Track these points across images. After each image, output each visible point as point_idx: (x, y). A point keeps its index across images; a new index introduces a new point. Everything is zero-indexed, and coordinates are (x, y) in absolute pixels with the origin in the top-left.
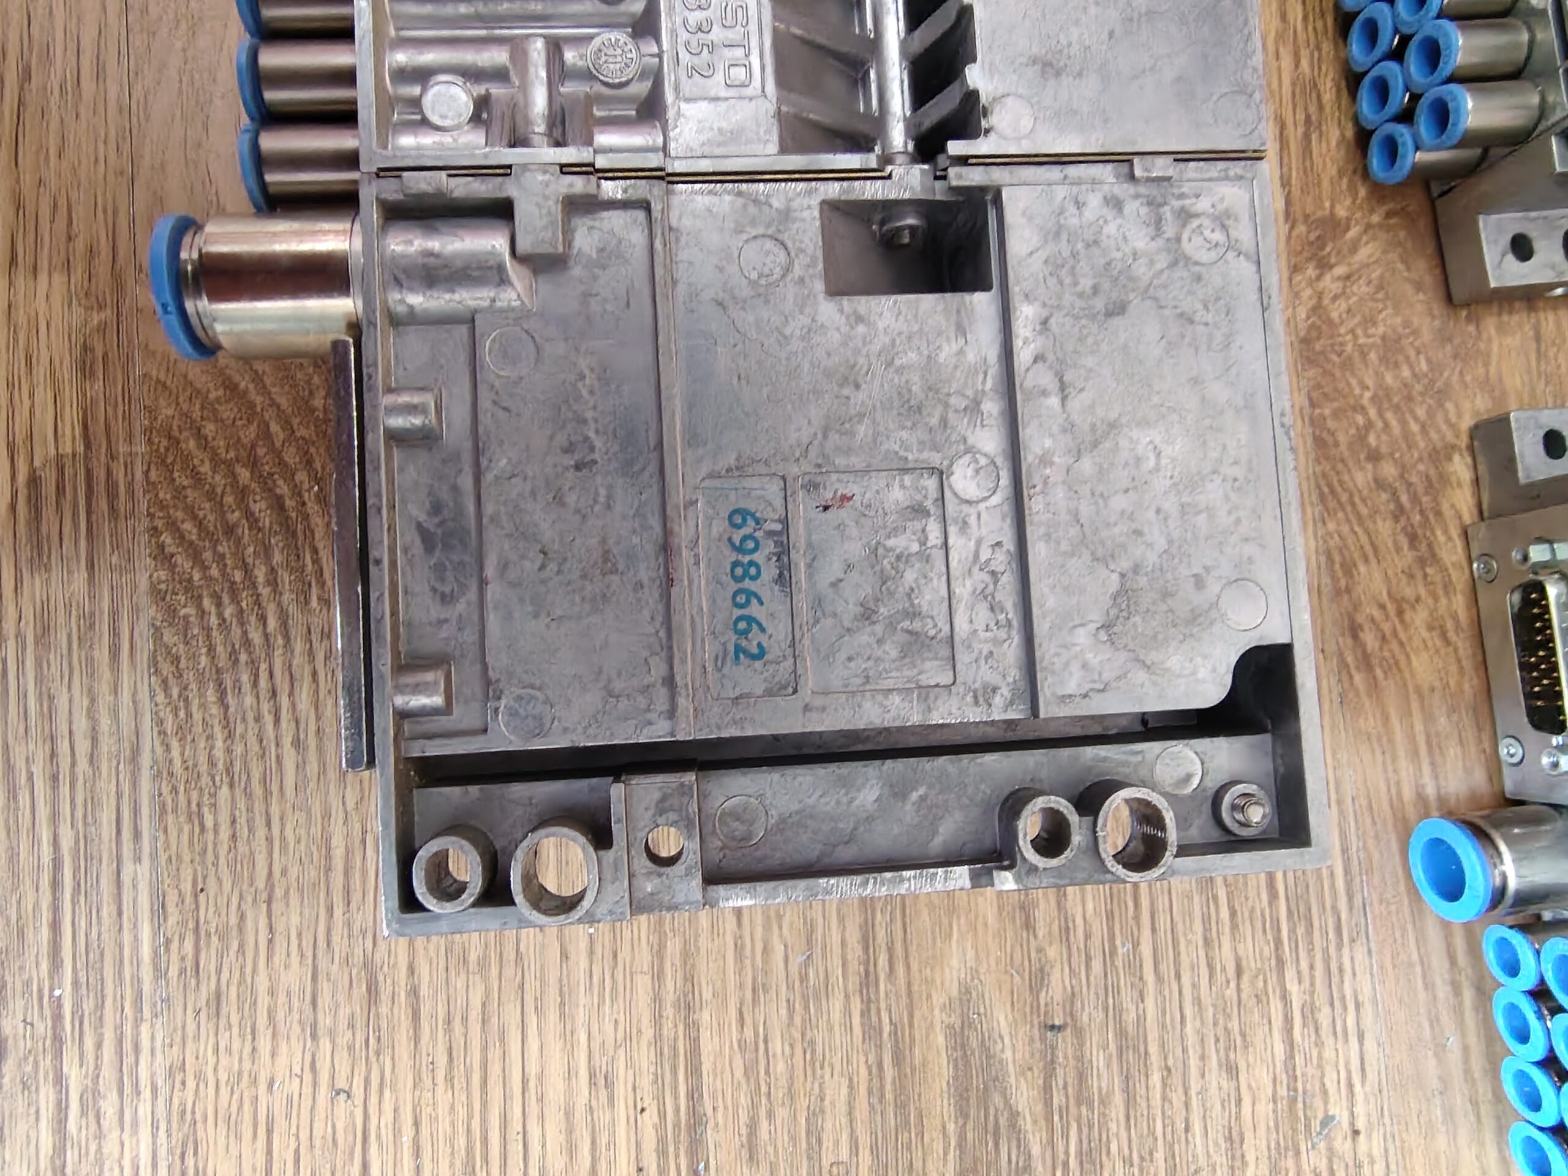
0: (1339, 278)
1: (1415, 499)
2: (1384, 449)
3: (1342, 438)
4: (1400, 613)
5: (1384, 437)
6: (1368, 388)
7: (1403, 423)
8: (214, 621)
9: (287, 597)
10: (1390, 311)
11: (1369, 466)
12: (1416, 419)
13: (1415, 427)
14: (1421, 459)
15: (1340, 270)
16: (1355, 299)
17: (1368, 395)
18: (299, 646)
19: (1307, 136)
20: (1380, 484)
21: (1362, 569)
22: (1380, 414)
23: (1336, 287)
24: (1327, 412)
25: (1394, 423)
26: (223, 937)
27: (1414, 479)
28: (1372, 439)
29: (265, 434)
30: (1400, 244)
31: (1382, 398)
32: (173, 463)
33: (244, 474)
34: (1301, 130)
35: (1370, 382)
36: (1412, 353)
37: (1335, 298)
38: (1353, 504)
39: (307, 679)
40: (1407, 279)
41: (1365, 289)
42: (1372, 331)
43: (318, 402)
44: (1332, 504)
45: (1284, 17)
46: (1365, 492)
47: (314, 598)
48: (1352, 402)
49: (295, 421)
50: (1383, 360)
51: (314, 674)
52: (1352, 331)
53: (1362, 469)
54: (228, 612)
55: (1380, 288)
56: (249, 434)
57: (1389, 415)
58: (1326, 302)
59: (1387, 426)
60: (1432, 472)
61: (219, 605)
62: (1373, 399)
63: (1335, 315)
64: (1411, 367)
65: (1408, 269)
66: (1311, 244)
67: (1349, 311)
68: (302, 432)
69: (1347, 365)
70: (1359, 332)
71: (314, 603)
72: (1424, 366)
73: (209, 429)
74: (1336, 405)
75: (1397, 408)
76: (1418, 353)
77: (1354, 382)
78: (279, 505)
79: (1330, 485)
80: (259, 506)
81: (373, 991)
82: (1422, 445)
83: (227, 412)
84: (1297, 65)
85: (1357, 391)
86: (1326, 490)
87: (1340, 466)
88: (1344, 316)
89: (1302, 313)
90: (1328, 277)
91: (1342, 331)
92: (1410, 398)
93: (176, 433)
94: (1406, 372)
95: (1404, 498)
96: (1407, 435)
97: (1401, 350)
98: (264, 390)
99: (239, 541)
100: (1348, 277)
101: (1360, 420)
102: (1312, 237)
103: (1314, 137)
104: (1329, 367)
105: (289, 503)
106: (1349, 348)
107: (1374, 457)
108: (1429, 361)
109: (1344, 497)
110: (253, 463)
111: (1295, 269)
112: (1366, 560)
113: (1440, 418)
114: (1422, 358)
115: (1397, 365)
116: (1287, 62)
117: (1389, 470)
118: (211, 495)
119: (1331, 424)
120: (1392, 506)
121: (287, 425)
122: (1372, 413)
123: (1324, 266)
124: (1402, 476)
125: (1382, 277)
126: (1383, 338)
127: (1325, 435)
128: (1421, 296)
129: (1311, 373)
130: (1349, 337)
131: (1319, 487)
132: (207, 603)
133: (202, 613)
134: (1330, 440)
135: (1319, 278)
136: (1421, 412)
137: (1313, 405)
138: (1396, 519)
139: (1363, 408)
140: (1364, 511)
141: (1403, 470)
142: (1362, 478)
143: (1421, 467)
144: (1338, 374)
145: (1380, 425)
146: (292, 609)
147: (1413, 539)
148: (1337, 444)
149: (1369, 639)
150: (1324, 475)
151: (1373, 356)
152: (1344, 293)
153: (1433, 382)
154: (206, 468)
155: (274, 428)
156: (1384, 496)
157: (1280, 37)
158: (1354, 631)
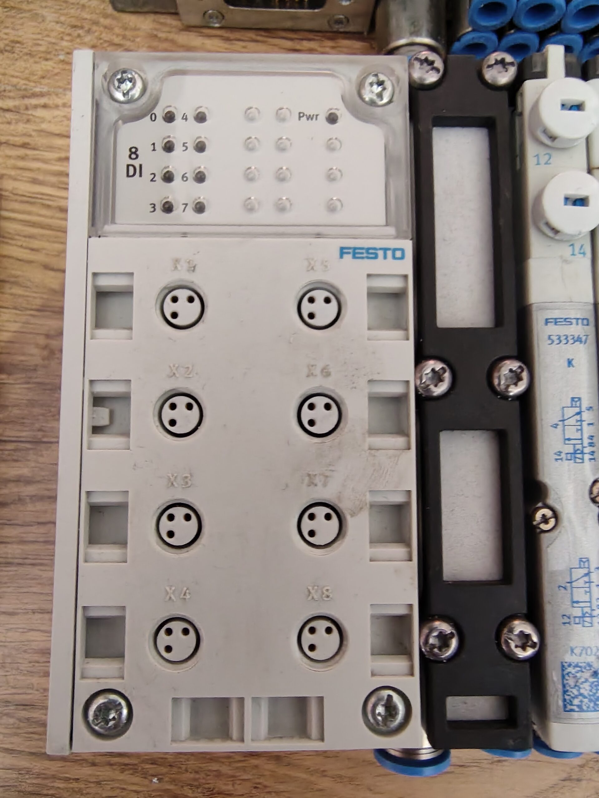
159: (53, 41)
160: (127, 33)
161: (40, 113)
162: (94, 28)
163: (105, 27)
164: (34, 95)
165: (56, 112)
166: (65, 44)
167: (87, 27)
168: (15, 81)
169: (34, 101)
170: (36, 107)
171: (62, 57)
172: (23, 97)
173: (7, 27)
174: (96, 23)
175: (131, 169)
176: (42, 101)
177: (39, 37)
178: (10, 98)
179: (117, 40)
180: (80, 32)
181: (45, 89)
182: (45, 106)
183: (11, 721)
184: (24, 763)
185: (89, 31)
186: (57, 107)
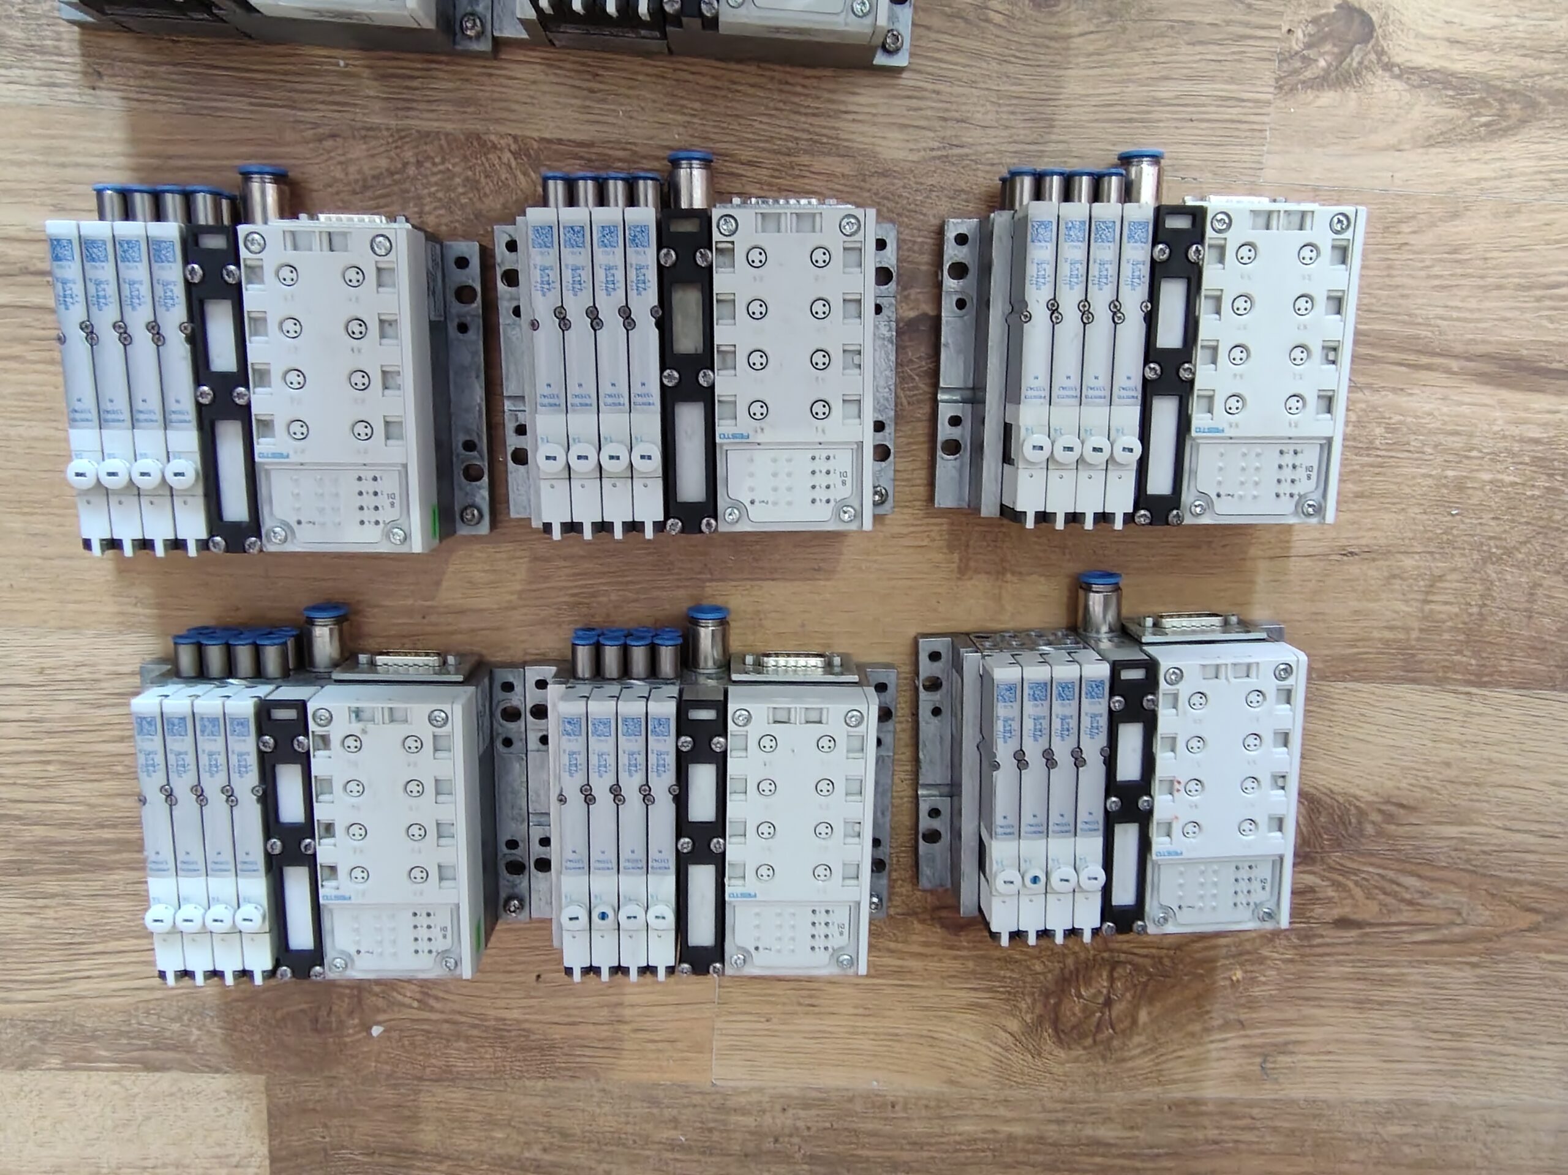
0: (510, 162)
1: (396, 182)
2: (422, 170)
3: (428, 148)
4: (340, 163)
5: (429, 172)
11: (414, 160)
12: (437, 191)
13: (433, 189)
15: (513, 163)
16: (499, 169)
19: (581, 158)
20: (405, 165)
21: (364, 147)
22: (440, 172)
23: (505, 160)
25: (435, 178)
28: (428, 165)
31: (449, 175)
34: (587, 156)
35: (456, 169)
37: (500, 158)
42: (482, 175)
45: (644, 157)
46: (402, 155)
48: (447, 157)
50: (467, 179)
52: (483, 164)
53: (413, 156)
57: (439, 176)
58: (498, 152)
59: (434, 174)
60: (411, 195)
62: (448, 169)
63: (490, 156)
64: (464, 194)
66: (528, 150)
67: (494, 165)
69: (465, 158)
70: (482, 168)
72: (463, 201)
74: (446, 147)
75: (443, 181)
77: (457, 160)
79: (404, 137)
84: (620, 160)
85: (452, 161)
88: (490, 161)
89: (493, 137)
90: (510, 156)
91: (483, 159)
92: (447, 189)
94: (461, 190)
95: (397, 177)
100: (511, 168)
101: (437, 160)
102: (532, 152)
103: (583, 162)
104: (465, 147)
106: (474, 161)
107: (419, 164)
108: (466, 204)
109: (399, 143)
111: (515, 138)
112: (368, 150)
113: (437, 204)
114: (467, 200)
115: (464, 185)
116: (621, 154)
117: (411, 171)
119: (436, 143)
120: (394, 169)
122: (441, 167)
123: (517, 155)
124: (409, 177)
126: (478, 182)
128: (499, 206)
129: (462, 137)
130: (480, 162)
134: (428, 140)
135: (510, 150)
136: (440, 195)
138: (388, 170)
140: (392, 154)
141: (412, 179)
142: (409, 155)
144: (461, 152)
145: (435, 170)
147: (376, 177)
148: (426, 144)
151: (470, 173)
152: (502, 163)
153: (456, 204)
156: (399, 165)
157: (635, 153)
158: (333, 136)
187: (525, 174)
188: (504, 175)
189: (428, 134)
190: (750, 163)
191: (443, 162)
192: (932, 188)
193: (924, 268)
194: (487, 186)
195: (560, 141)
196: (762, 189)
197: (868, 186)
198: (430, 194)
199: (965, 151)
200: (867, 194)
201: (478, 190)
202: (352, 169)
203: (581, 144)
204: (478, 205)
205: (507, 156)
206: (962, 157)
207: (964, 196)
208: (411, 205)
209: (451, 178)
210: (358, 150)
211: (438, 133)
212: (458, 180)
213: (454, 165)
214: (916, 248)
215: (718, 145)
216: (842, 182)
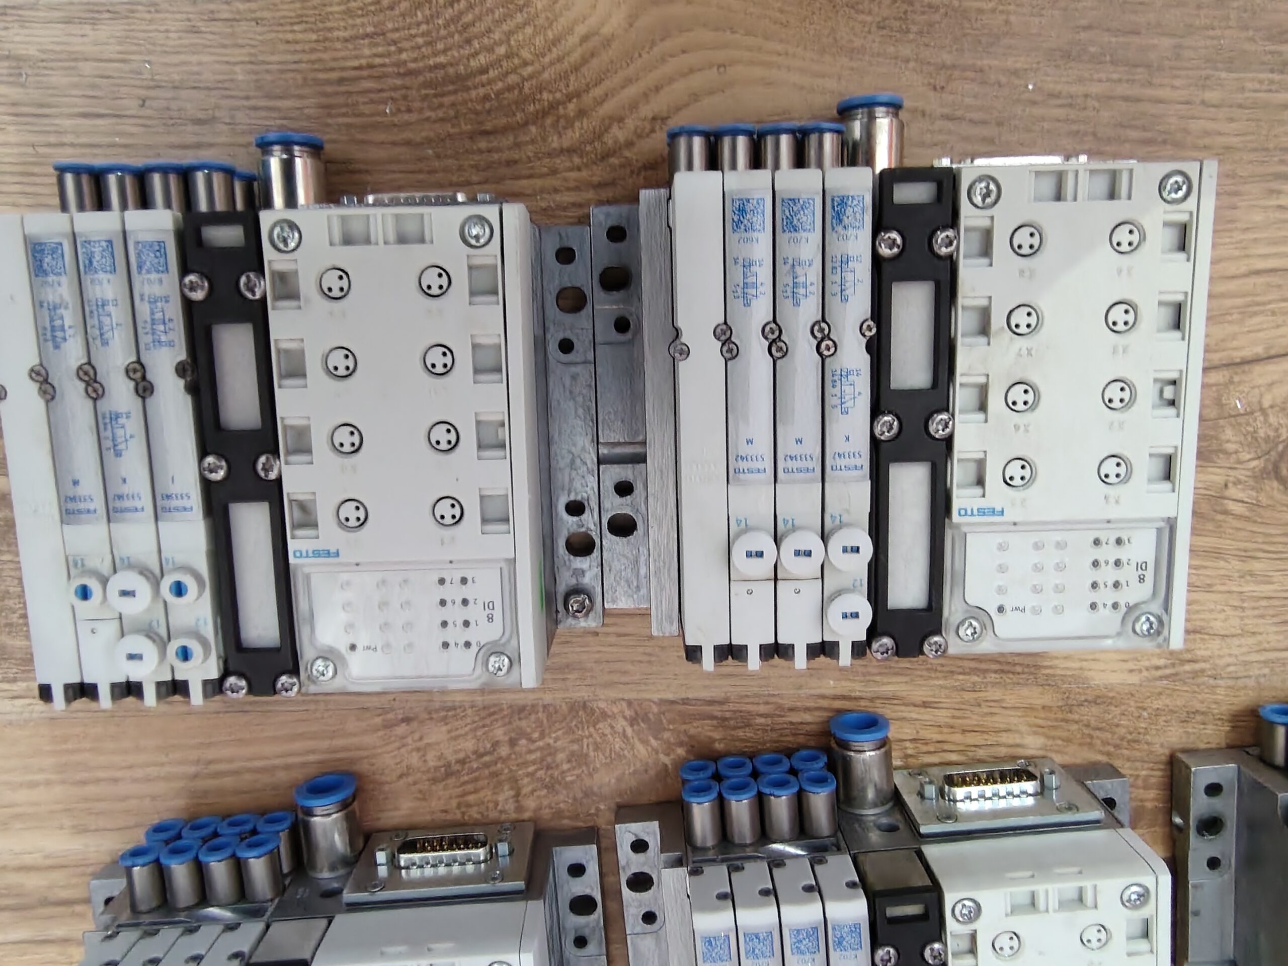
0: (624, 731)
1: (487, 765)
2: (517, 749)
3: (524, 723)
4: (418, 750)
5: (524, 749)
6: (555, 742)
7: (534, 762)
8: (413, 32)
9: (428, 75)
10: (604, 761)
11: (507, 738)
12: (536, 771)
13: (531, 769)
14: (511, 771)
15: (629, 731)
16: (611, 739)
17: (551, 741)
18: (399, 82)
19: (713, 718)
20: (496, 744)
21: (444, 729)
22: (539, 749)
23: (619, 728)
24: (540, 714)
25: (532, 757)
26: (233, 35)
27: (499, 765)
28: (523, 742)
29: (525, 64)
30: (646, 771)
31: (551, 751)
32: (508, 8)
33: (502, 50)
34: (719, 714)
35: (559, 743)
36: (576, 772)
37: (612, 727)
38: (484, 726)
39: (380, 87)
40: (624, 774)
41: (617, 746)
42: (591, 748)
43: (545, 95)
44: (483, 714)
45: (791, 710)
46: (491, 734)
47: (427, 92)
48: (547, 731)
49: (534, 82)
50: (573, 754)
51: (381, 91)
52: (591, 736)
53: (505, 734)
54: (420, 41)
55: (619, 756)
56: (526, 54)
57: (538, 754)
58: (609, 720)
59: (530, 752)
60: (503, 777)
61: (423, 35)
62: (549, 744)
63: (600, 725)
64: (569, 770)
65: (630, 774)
66: (646, 714)
67: (605, 735)
68: (527, 85)
69: (570, 731)
70: (590, 740)
71: (423, 92)
72: (569, 779)
73: (529, 30)
74: (545, 721)
75: (542, 759)
76: (578, 776)
77: (560, 733)
78: (484, 71)
79: (494, 713)
80: (482, 59)
81: (199, 122)
82: (520, 772)
83: (539, 41)
84: (761, 715)
85: (554, 735)
86: (492, 710)
87: (507, 720)
88: (600, 731)
89: (602, 705)
90: (624, 723)
91: (592, 729)
92: (549, 768)
93: (525, 10)
94: (565, 767)
95: (487, 758)
96: (525, 764)
97: (580, 766)
98: (552, 64)
99: (461, 47)
100: (626, 736)
101: (536, 735)
102: (651, 716)
103: (715, 722)
104: (568, 719)
105: (484, 78)
106: (580, 733)
107: (513, 743)
108: (572, 782)
109: (488, 721)
110: (508, 56)
111: (630, 703)
112: (449, 732)
114: (574, 778)
115: (569, 761)
116: (762, 709)
117: (504, 751)
118: (489, 31)
119: (533, 717)
120: (482, 750)
121: (531, 77)
122: (541, 743)
123: (632, 722)
124: (500, 758)
125: (625, 757)
126: (587, 755)
127: (526, 712)
128: (613, 781)
129: (565, 708)
130: (587, 733)
131: (495, 705)
132: (424, 27)
133: (418, 24)
134: (522, 715)
135: (625, 718)
136: (540, 773)
137: (545, 707)
138: (475, 752)
139: (544, 738)
140: (479, 733)
141: (504, 760)
142: (499, 733)
143: (506, 771)
144: (564, 724)
145: (533, 747)
146: (421, 79)
147: (462, 762)
148: (520, 719)
149: (402, 729)
150: (502, 710)
151: (575, 747)
152: (615, 733)
153: (560, 784)
154: (505, 27)
155: (530, 69)
156: (489, 746)
157: (780, 707)
158: (407, 720)
159: (1153, 727)
160: (1088, 740)
161: (1162, 662)
162: (1118, 742)
163: (1109, 744)
164: (1166, 677)
165: (1147, 664)
166: (1143, 725)
167: (1125, 743)
168: (1186, 688)
169: (1168, 671)
170: (1166, 667)
171: (1145, 714)
172: (1176, 674)
173: (1194, 733)
174: (1117, 746)
175: (1144, 568)
176: (1159, 673)
177: (1165, 728)
178: (1188, 672)
179: (1098, 733)
180: (1130, 737)
181: (1158, 683)
182: (1157, 668)
183: (1160, 128)
184: (1149, 92)
185: (1122, 739)
186: (1147, 669)
187: (645, 742)
188: (618, 744)
189: (522, 709)
190: (925, 705)
191: (542, 736)
192: (1158, 712)
193: (1149, 805)
194: (598, 759)
195: (685, 701)
196: (941, 733)
197: (1076, 717)
198: (528, 775)
199: (1197, 666)
200: (1075, 727)
201: (587, 765)
202: (431, 756)
203: (711, 702)
204: (588, 782)
205: (621, 724)
206: (1196, 674)
207: (1199, 718)
208: (506, 787)
209: (553, 754)
210: (437, 734)
211: (533, 706)
212: (561, 756)
213: (556, 739)
214: (1140, 782)
215: (884, 688)
216: (1043, 715)
